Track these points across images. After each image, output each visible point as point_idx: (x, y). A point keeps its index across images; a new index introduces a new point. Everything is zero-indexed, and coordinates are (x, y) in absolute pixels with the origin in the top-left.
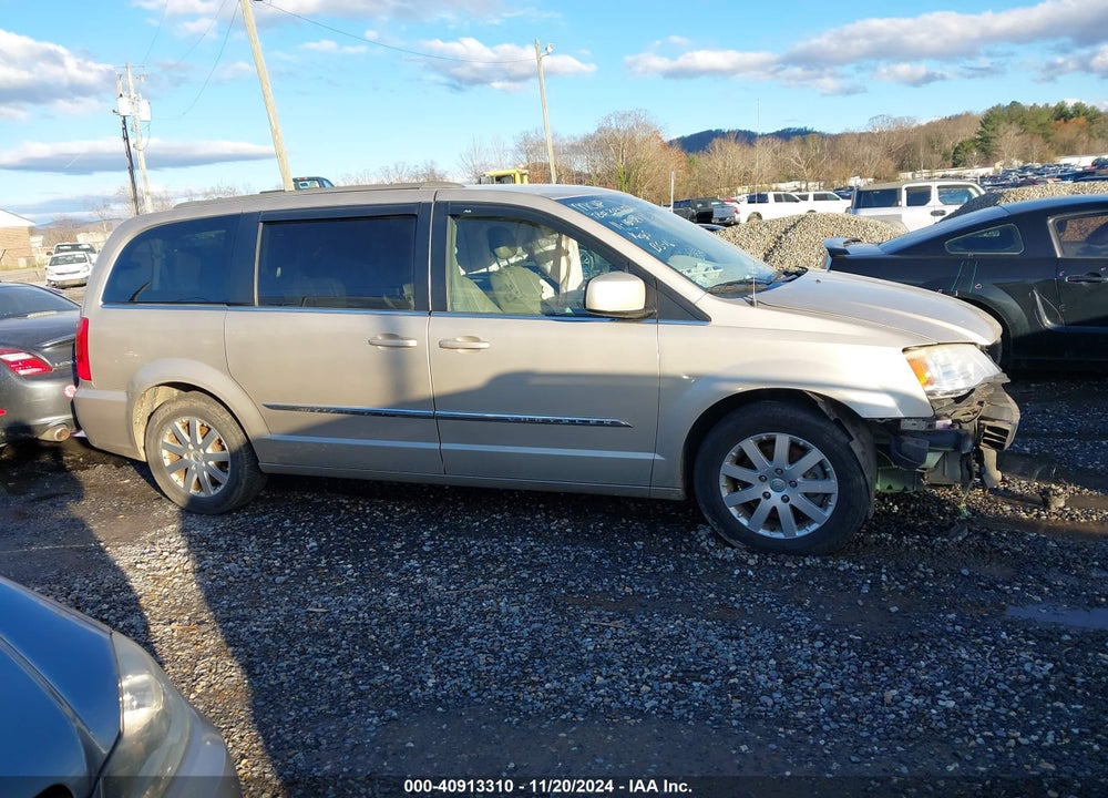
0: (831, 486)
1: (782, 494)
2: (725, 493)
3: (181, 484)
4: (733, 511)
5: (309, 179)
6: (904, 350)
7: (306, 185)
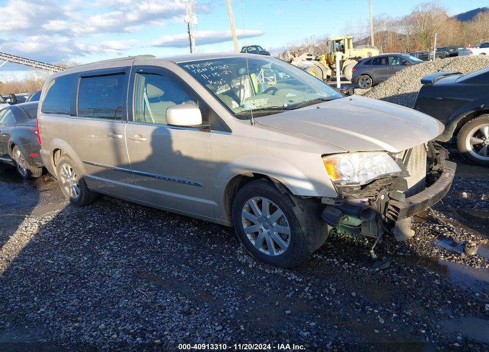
0: (287, 230)
1: (268, 231)
2: (245, 226)
3: (68, 191)
4: (249, 236)
5: (252, 46)
6: (323, 156)
7: (251, 49)
